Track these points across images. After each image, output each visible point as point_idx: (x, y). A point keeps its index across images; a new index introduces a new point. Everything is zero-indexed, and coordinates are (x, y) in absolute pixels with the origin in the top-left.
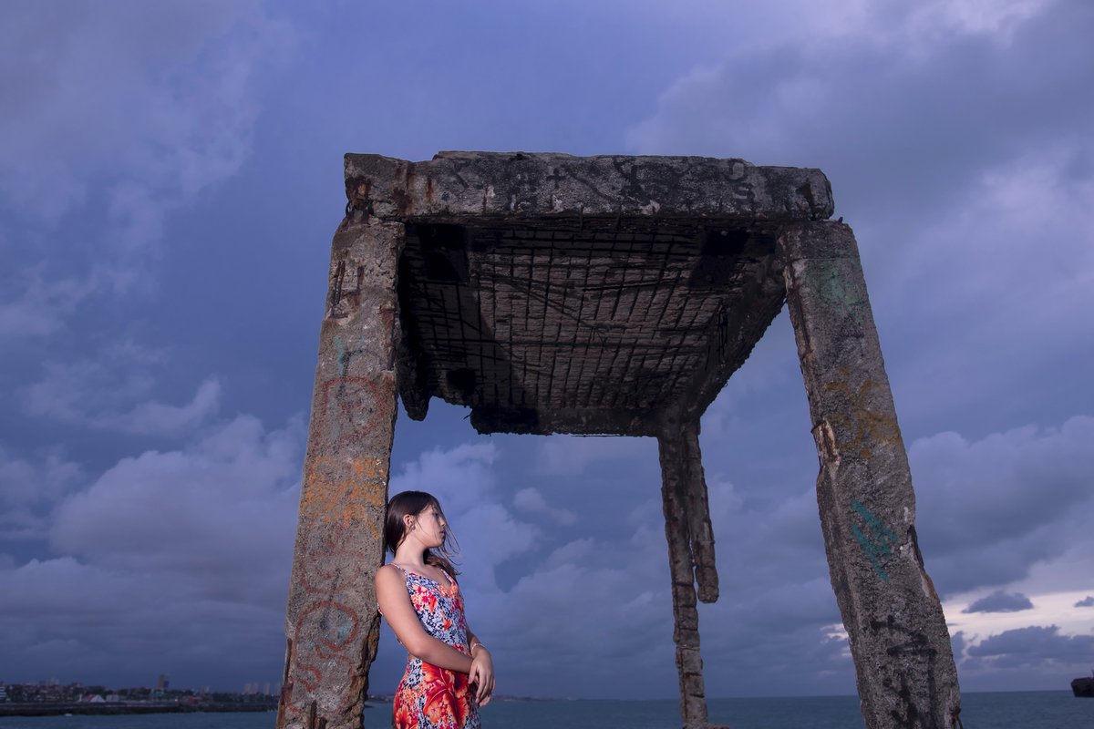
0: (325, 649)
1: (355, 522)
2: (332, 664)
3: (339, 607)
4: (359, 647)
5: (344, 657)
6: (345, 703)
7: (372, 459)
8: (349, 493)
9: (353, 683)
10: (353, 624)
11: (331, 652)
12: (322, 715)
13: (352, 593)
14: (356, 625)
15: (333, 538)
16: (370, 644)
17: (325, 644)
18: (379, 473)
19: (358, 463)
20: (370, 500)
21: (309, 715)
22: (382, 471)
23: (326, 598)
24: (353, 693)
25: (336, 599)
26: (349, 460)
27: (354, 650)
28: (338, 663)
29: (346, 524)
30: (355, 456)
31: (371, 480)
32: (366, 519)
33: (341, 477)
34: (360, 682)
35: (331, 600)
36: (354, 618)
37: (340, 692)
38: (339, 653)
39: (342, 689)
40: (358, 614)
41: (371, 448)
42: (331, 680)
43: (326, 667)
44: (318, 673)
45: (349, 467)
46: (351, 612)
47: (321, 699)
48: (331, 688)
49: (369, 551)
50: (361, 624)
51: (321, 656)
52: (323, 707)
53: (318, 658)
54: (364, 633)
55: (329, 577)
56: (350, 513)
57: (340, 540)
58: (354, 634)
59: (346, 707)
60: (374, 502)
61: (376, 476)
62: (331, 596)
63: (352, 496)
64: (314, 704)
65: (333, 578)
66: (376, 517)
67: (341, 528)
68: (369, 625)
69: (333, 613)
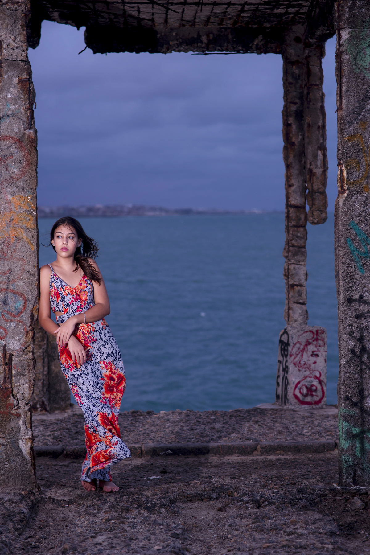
0: (8, 316)
1: (18, 239)
2: (13, 325)
3: (13, 292)
4: (28, 315)
5: (20, 321)
6: (23, 346)
7: (25, 196)
8: (11, 220)
9: (27, 335)
10: (23, 302)
11: (11, 318)
12: (10, 352)
13: (20, 283)
14: (25, 303)
15: (5, 250)
16: (34, 312)
17: (7, 313)
18: (30, 207)
19: (15, 199)
20: (26, 225)
21: (2, 352)
22: (32, 205)
23: (5, 287)
24: (27, 340)
25: (11, 287)
26: (9, 197)
27: (26, 316)
28: (17, 324)
29: (12, 241)
30: (13, 195)
31: (26, 211)
32: (25, 237)
33: (5, 209)
34: (31, 334)
35: (8, 288)
36: (23, 298)
37: (19, 340)
38: (17, 319)
39: (21, 339)
40: (26, 296)
41: (23, 189)
42: (13, 333)
43: (10, 326)
44: (5, 330)
45: (10, 203)
46: (22, 295)
47: (9, 344)
48: (14, 338)
49: (29, 258)
50: (28, 301)
51: (6, 320)
52: (10, 348)
53: (4, 322)
54: (30, 307)
55: (5, 274)
56: (14, 233)
57: (9, 251)
58: (24, 308)
59: (24, 348)
60: (29, 226)
61: (29, 209)
62: (8, 286)
63: (14, 222)
64: (5, 347)
65: (8, 275)
66: (31, 236)
67: (9, 243)
68: (33, 302)
69: (10, 296)
